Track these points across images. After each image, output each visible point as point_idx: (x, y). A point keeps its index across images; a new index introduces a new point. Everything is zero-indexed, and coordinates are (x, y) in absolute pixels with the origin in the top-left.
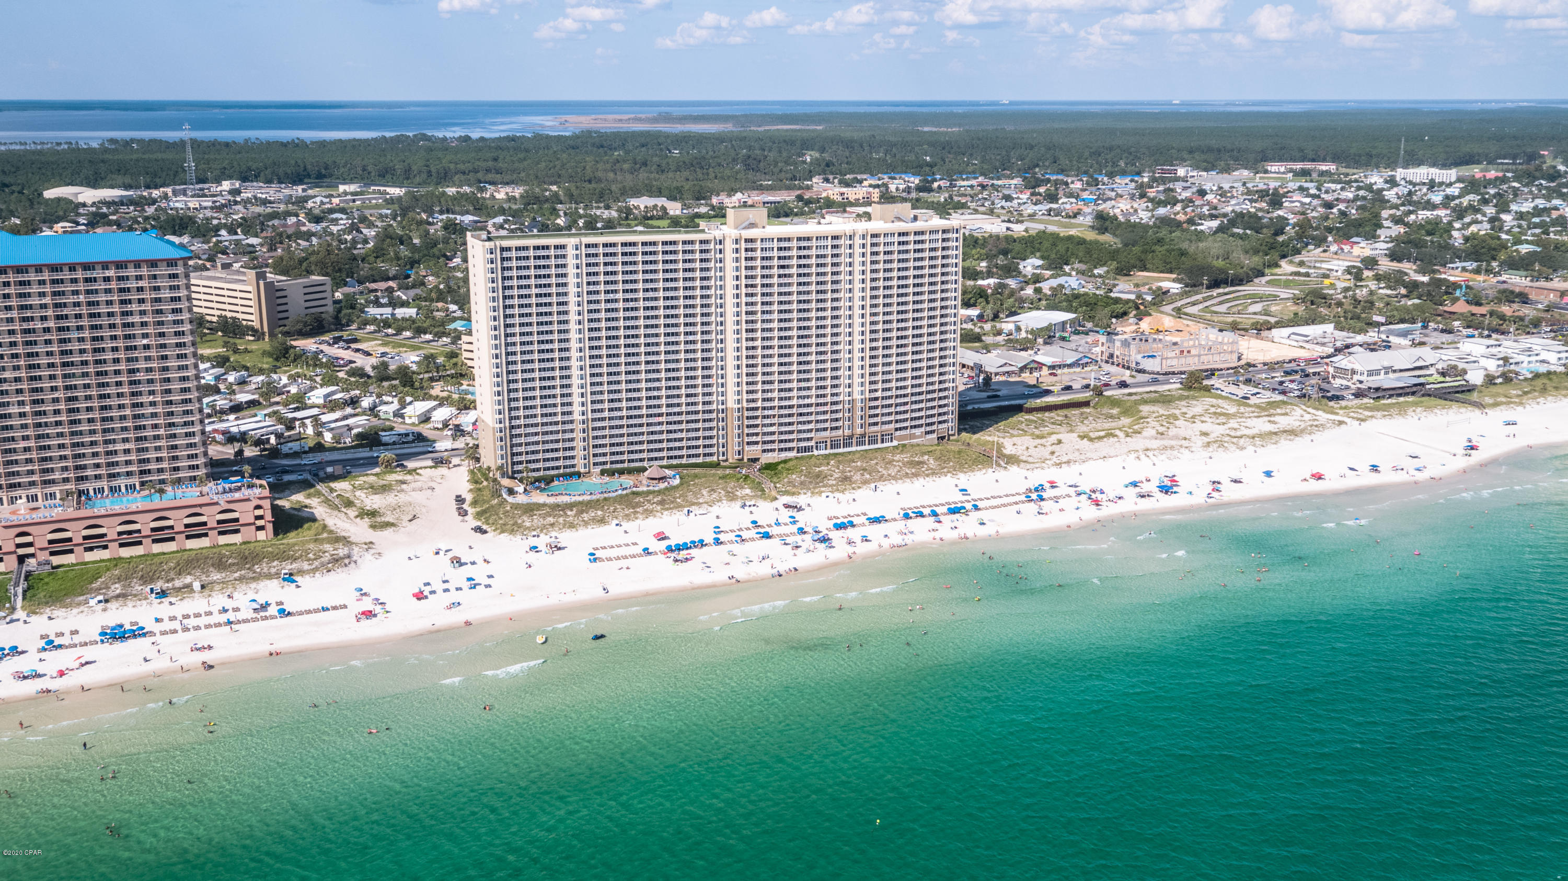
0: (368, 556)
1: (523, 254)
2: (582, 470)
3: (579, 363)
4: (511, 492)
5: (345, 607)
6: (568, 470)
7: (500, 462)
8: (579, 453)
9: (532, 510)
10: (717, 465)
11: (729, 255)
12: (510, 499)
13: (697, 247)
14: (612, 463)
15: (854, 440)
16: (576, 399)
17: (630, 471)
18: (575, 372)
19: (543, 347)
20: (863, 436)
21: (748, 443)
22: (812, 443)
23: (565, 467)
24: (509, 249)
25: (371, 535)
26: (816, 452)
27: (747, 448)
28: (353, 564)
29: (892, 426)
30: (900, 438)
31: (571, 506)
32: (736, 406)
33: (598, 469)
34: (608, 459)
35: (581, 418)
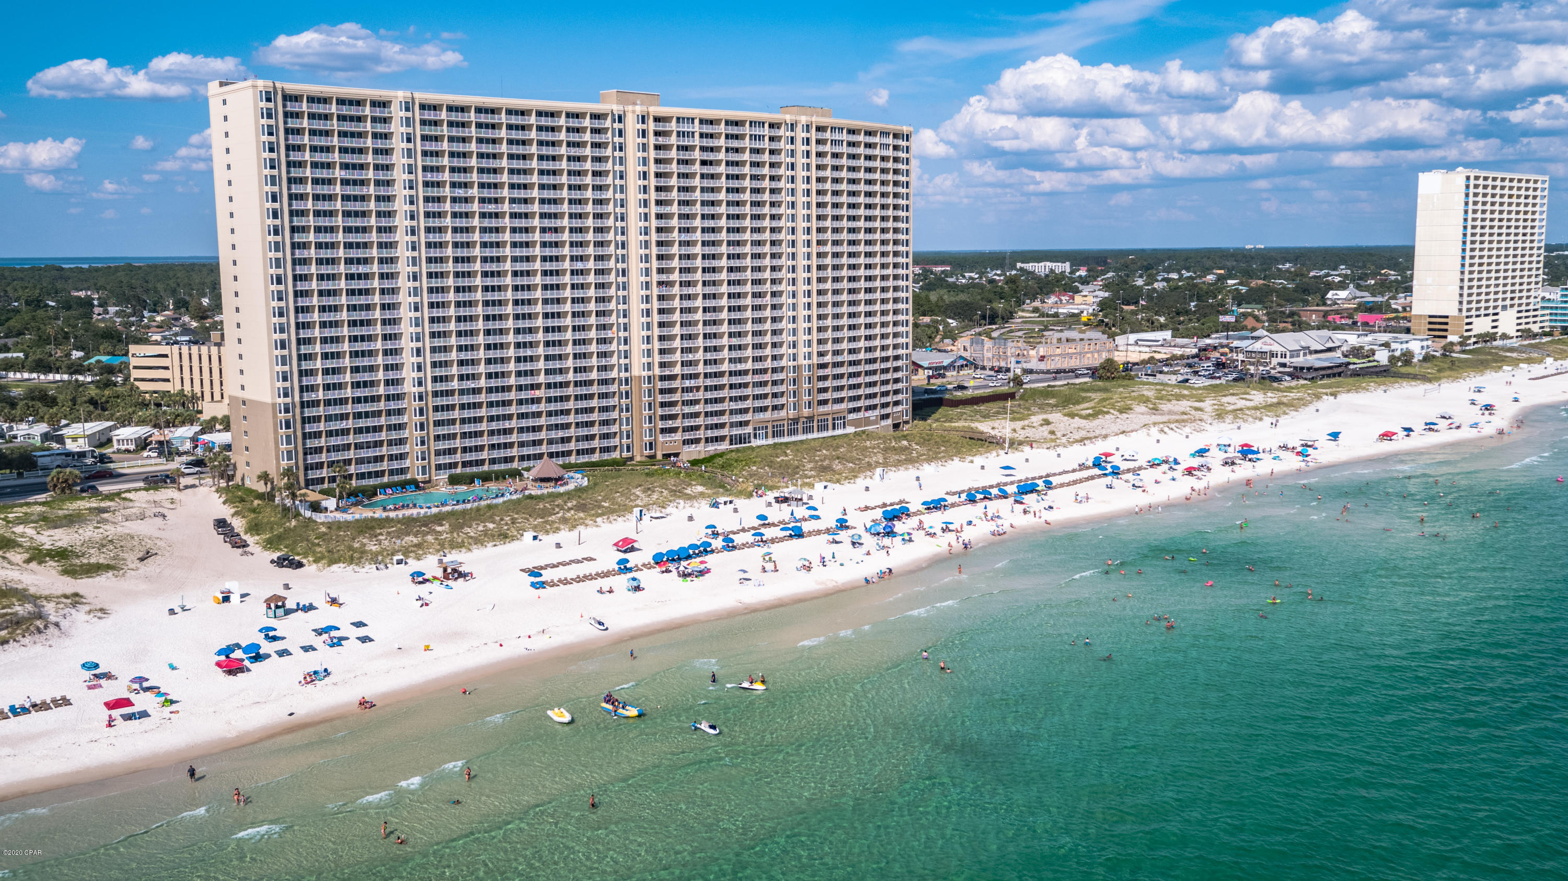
0: (79, 616)
1: (320, 109)
2: (420, 477)
3: (412, 299)
4: (316, 507)
5: (65, 702)
6: (396, 478)
7: (285, 463)
8: (413, 448)
9: (372, 528)
10: (624, 462)
11: (632, 140)
12: (320, 518)
13: (587, 122)
14: (465, 464)
15: (800, 426)
16: (408, 359)
17: (500, 476)
18: (406, 314)
19: (354, 269)
20: (810, 419)
21: (663, 431)
22: (749, 430)
23: (392, 472)
24: (297, 98)
25: (69, 585)
26: (755, 443)
27: (661, 438)
28: (52, 629)
29: (843, 406)
30: (855, 423)
31: (439, 519)
32: (645, 373)
33: (444, 476)
34: (458, 457)
35: (416, 390)
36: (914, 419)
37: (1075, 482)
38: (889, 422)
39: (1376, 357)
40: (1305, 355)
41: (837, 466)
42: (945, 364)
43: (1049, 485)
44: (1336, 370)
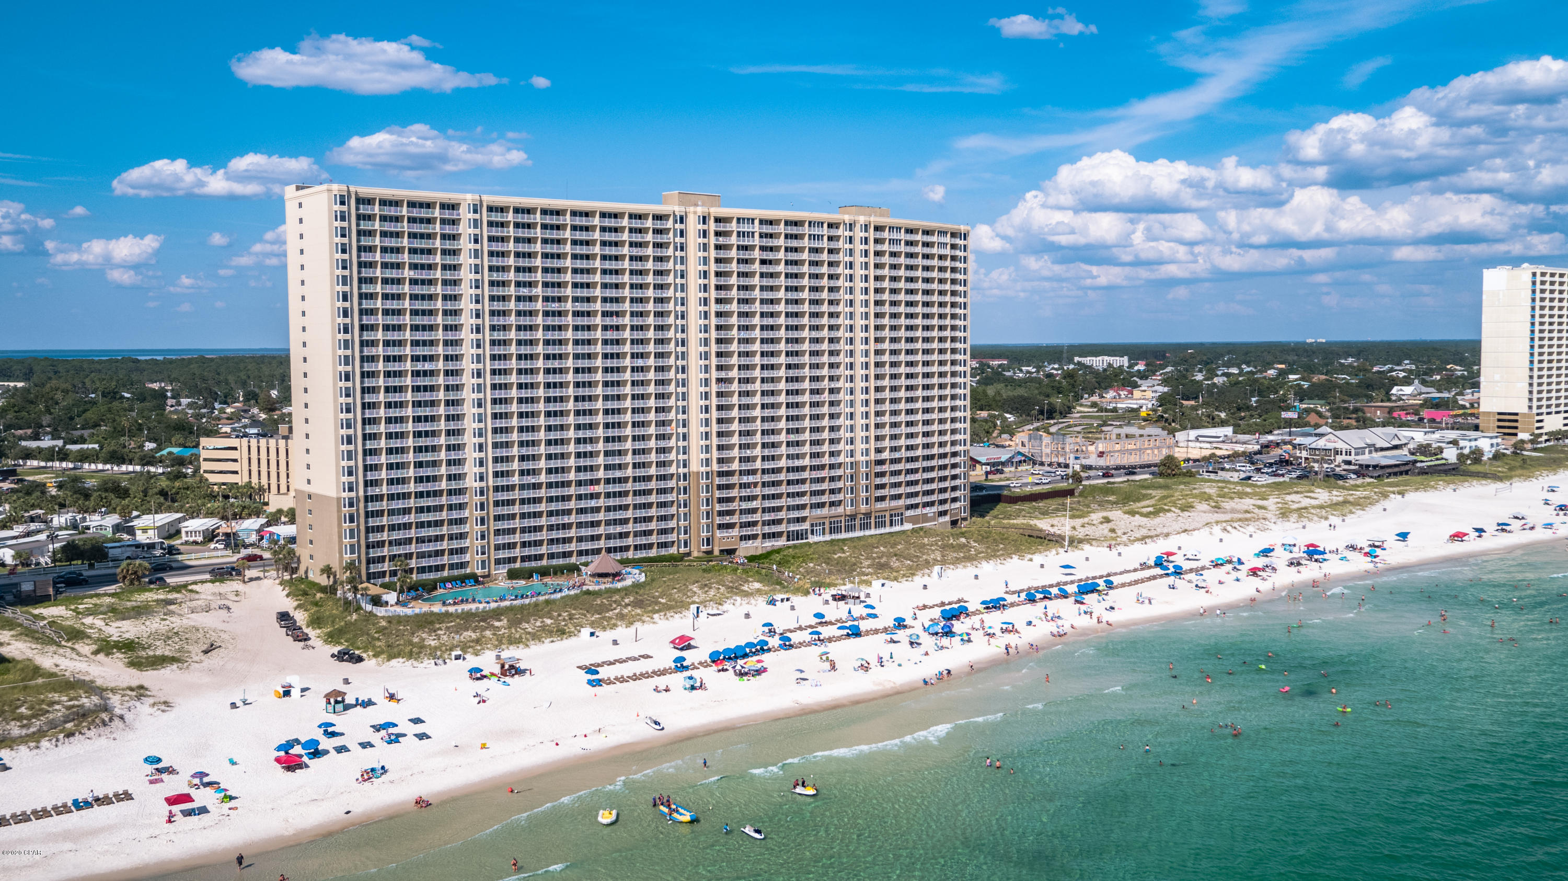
0: (144, 708)
1: (391, 211)
2: (479, 572)
3: (475, 396)
4: (377, 601)
5: (127, 796)
6: (456, 572)
7: (347, 557)
8: (473, 543)
9: (432, 623)
10: (681, 558)
11: (693, 240)
12: (380, 612)
13: (649, 223)
14: (523, 559)
15: (857, 522)
16: (470, 454)
17: (558, 571)
18: (469, 410)
19: (420, 366)
20: (868, 515)
21: (721, 527)
22: (806, 526)
23: (452, 566)
24: (369, 201)
25: (134, 677)
26: (812, 539)
27: (718, 534)
28: (117, 722)
29: (901, 502)
30: (913, 520)
31: (497, 614)
32: (704, 469)
33: (503, 570)
34: (517, 552)
35: (478, 484)
36: (972, 515)
37: (1136, 582)
38: (947, 518)
39: (1444, 455)
40: (1370, 452)
41: (895, 563)
42: (1003, 459)
43: (1110, 585)
44: (1403, 468)
